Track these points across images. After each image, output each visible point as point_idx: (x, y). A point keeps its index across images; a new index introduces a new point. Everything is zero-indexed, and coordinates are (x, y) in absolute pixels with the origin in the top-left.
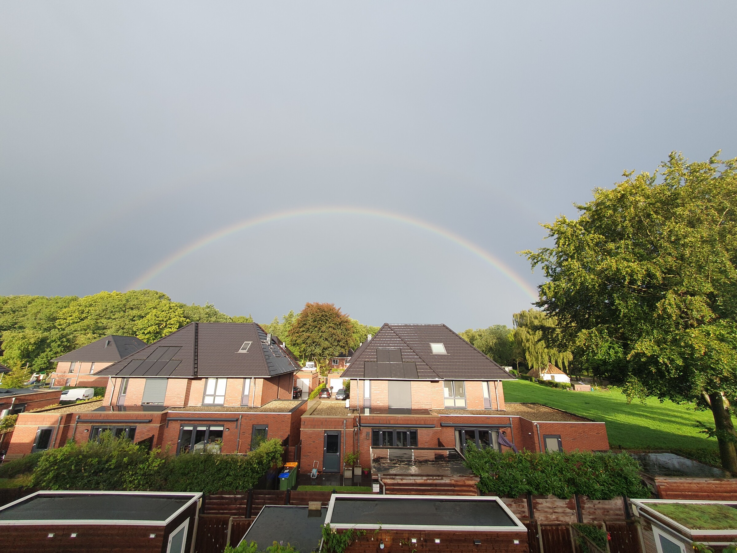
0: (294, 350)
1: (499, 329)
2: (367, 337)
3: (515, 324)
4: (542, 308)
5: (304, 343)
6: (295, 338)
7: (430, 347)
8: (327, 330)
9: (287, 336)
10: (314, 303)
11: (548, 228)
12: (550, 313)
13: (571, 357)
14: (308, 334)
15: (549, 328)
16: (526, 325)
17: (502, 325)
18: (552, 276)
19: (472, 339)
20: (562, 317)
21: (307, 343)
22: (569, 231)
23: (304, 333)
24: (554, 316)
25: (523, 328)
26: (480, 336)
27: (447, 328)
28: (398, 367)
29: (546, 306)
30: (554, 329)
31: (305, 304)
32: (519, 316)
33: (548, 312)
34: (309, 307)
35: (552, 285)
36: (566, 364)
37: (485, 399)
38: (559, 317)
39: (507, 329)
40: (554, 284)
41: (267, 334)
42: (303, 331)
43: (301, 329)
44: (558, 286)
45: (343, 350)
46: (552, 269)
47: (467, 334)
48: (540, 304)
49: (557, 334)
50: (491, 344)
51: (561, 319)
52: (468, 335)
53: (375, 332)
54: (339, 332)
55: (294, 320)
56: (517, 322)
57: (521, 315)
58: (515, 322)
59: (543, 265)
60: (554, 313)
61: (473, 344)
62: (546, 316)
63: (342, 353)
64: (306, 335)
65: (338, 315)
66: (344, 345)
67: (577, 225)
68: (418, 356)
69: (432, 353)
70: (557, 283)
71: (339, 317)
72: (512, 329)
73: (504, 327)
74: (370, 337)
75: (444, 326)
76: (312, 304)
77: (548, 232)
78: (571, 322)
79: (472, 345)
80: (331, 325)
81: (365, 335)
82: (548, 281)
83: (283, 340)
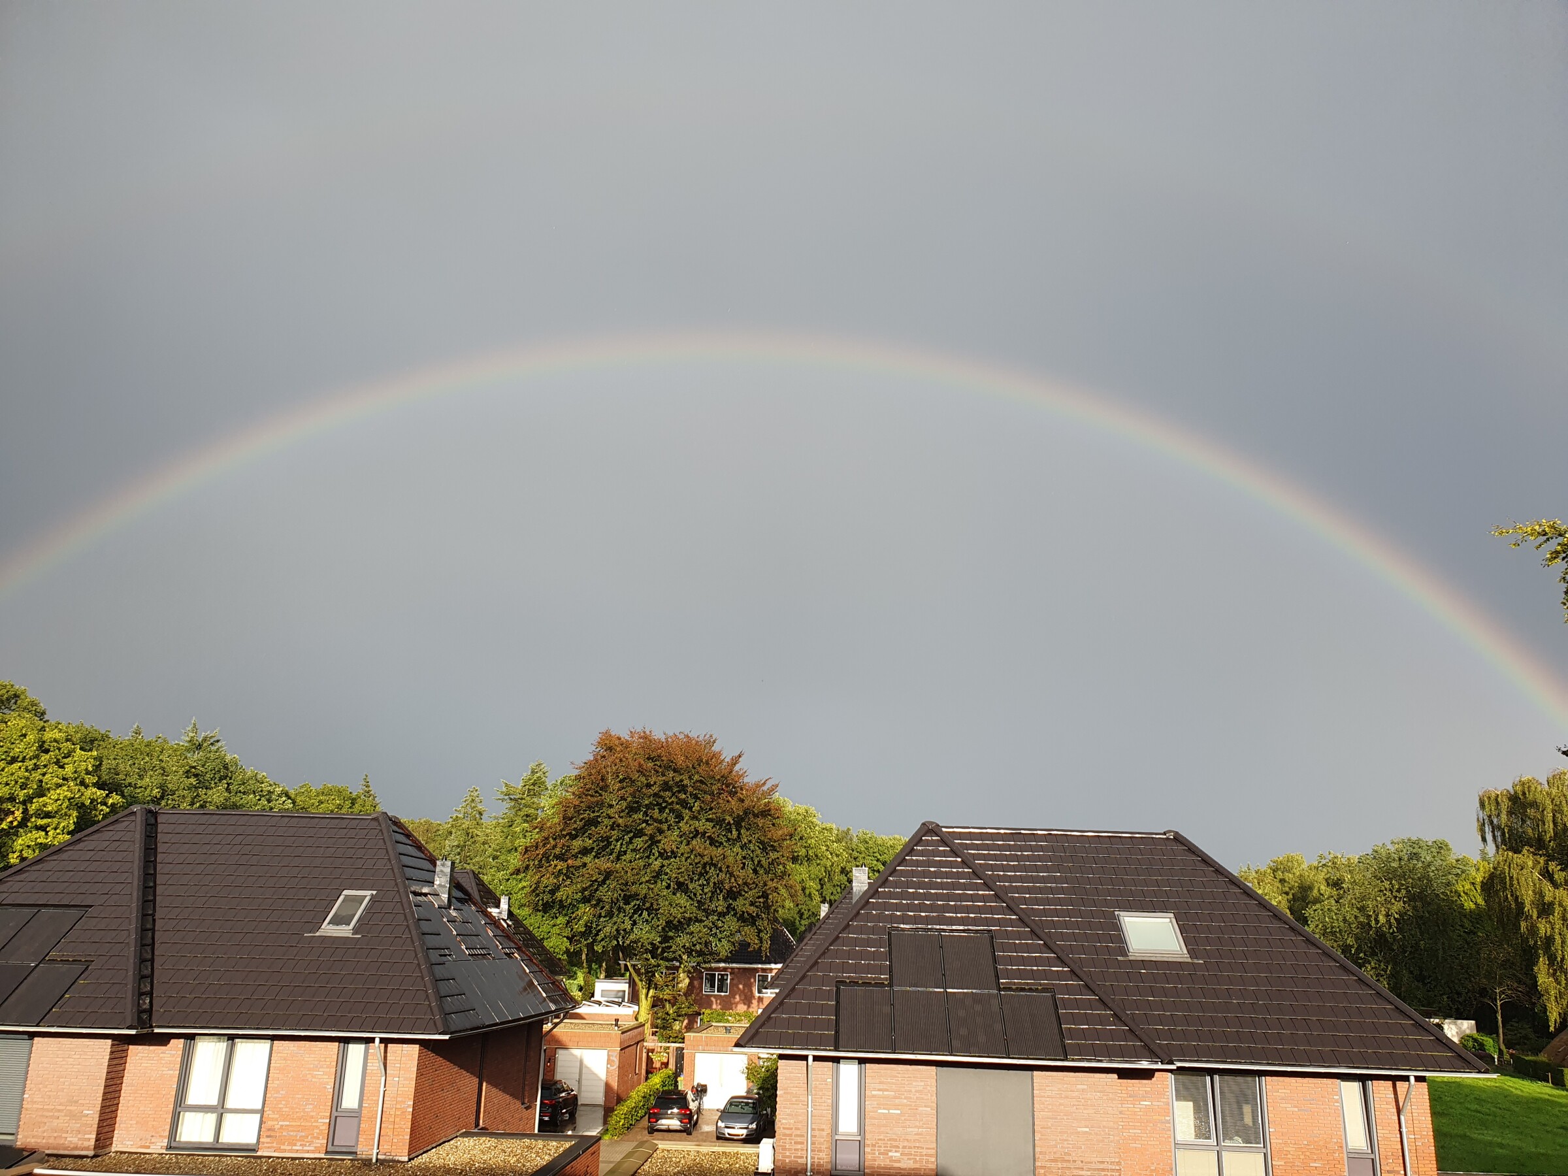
0: (545, 928)
1: (1414, 856)
2: (850, 881)
3: (1489, 837)
5: (585, 900)
6: (549, 881)
7: (1117, 927)
8: (684, 848)
9: (518, 872)
10: (632, 734)
14: (604, 864)
16: (1540, 845)
17: (1429, 837)
19: (1302, 897)
21: (599, 900)
23: (587, 859)
25: (1526, 858)
26: (1336, 884)
27: (1192, 850)
28: (978, 1008)
31: (595, 737)
32: (1505, 805)
34: (610, 749)
37: (1354, 1157)
39: (1452, 859)
41: (433, 862)
42: (585, 851)
43: (577, 844)
45: (749, 934)
47: (1280, 875)
50: (1382, 919)
52: (1282, 881)
53: (884, 858)
54: (732, 854)
55: (547, 805)
56: (1499, 827)
57: (1514, 798)
58: (1487, 829)
61: (1305, 921)
63: (744, 945)
64: (595, 865)
65: (733, 787)
66: (752, 910)
68: (1064, 964)
69: (1124, 951)
71: (733, 794)
72: (1475, 858)
73: (1441, 847)
74: (861, 880)
75: (1178, 839)
76: (625, 736)
79: (1298, 925)
80: (702, 825)
81: (844, 871)
83: (501, 885)
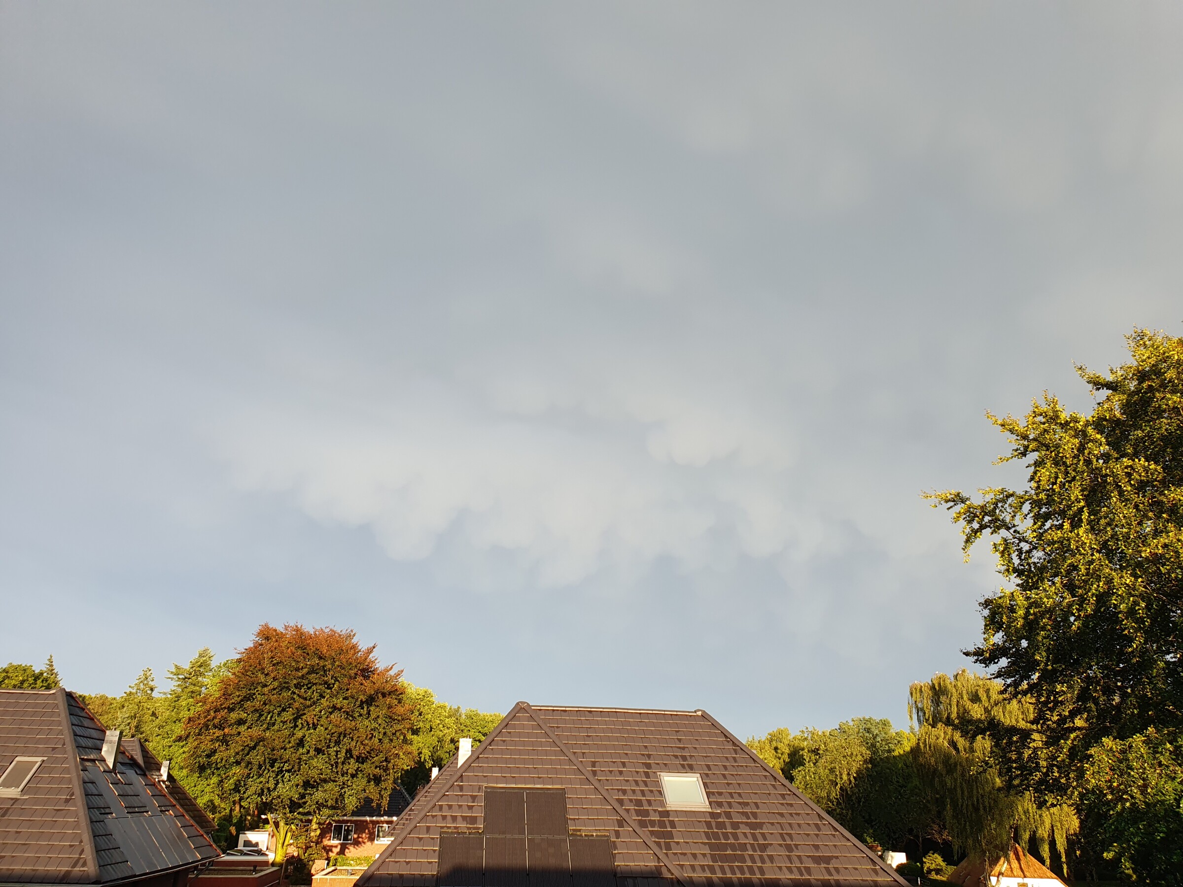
0: (199, 788)
1: (868, 730)
2: (457, 749)
3: (915, 716)
4: (994, 668)
5: (238, 763)
6: (207, 746)
7: (658, 783)
8: (323, 721)
9: (180, 739)
10: (286, 628)
11: (1012, 431)
12: (1016, 684)
13: (1074, 823)
14: (256, 732)
15: (1013, 730)
16: (948, 722)
17: (877, 718)
18: (1019, 573)
20: (1048, 697)
21: (249, 763)
22: (1069, 444)
23: (242, 729)
24: (1025, 693)
25: (940, 731)
26: (815, 751)
27: (715, 725)
28: (551, 850)
29: (1004, 662)
30: (1025, 735)
31: (256, 629)
32: (927, 692)
33: (1009, 681)
34: (267, 638)
35: (1020, 600)
36: (1061, 845)
38: (1038, 698)
39: (892, 732)
40: (1028, 598)
41: (104, 733)
42: (241, 722)
43: (234, 716)
44: (1036, 604)
45: (372, 791)
46: (1020, 551)
47: (774, 744)
48: (986, 657)
49: (1035, 749)
50: (845, 777)
51: (1045, 703)
52: (776, 749)
53: (486, 730)
54: (363, 726)
55: (210, 685)
56: (922, 709)
57: (933, 689)
58: (914, 711)
59: (998, 538)
60: (1024, 685)
61: (791, 779)
62: (1002, 692)
63: (368, 801)
64: (248, 734)
65: (366, 672)
66: (377, 772)
67: (1090, 430)
68: (618, 814)
69: (662, 803)
70: (1033, 594)
71: (367, 678)
72: (906, 731)
73: (885, 724)
74: (465, 748)
75: (705, 716)
76: (280, 629)
77: (1012, 443)
78: (1073, 714)
79: (786, 782)
80: (339, 702)
81: (453, 741)
82: (1011, 585)
83: (164, 751)
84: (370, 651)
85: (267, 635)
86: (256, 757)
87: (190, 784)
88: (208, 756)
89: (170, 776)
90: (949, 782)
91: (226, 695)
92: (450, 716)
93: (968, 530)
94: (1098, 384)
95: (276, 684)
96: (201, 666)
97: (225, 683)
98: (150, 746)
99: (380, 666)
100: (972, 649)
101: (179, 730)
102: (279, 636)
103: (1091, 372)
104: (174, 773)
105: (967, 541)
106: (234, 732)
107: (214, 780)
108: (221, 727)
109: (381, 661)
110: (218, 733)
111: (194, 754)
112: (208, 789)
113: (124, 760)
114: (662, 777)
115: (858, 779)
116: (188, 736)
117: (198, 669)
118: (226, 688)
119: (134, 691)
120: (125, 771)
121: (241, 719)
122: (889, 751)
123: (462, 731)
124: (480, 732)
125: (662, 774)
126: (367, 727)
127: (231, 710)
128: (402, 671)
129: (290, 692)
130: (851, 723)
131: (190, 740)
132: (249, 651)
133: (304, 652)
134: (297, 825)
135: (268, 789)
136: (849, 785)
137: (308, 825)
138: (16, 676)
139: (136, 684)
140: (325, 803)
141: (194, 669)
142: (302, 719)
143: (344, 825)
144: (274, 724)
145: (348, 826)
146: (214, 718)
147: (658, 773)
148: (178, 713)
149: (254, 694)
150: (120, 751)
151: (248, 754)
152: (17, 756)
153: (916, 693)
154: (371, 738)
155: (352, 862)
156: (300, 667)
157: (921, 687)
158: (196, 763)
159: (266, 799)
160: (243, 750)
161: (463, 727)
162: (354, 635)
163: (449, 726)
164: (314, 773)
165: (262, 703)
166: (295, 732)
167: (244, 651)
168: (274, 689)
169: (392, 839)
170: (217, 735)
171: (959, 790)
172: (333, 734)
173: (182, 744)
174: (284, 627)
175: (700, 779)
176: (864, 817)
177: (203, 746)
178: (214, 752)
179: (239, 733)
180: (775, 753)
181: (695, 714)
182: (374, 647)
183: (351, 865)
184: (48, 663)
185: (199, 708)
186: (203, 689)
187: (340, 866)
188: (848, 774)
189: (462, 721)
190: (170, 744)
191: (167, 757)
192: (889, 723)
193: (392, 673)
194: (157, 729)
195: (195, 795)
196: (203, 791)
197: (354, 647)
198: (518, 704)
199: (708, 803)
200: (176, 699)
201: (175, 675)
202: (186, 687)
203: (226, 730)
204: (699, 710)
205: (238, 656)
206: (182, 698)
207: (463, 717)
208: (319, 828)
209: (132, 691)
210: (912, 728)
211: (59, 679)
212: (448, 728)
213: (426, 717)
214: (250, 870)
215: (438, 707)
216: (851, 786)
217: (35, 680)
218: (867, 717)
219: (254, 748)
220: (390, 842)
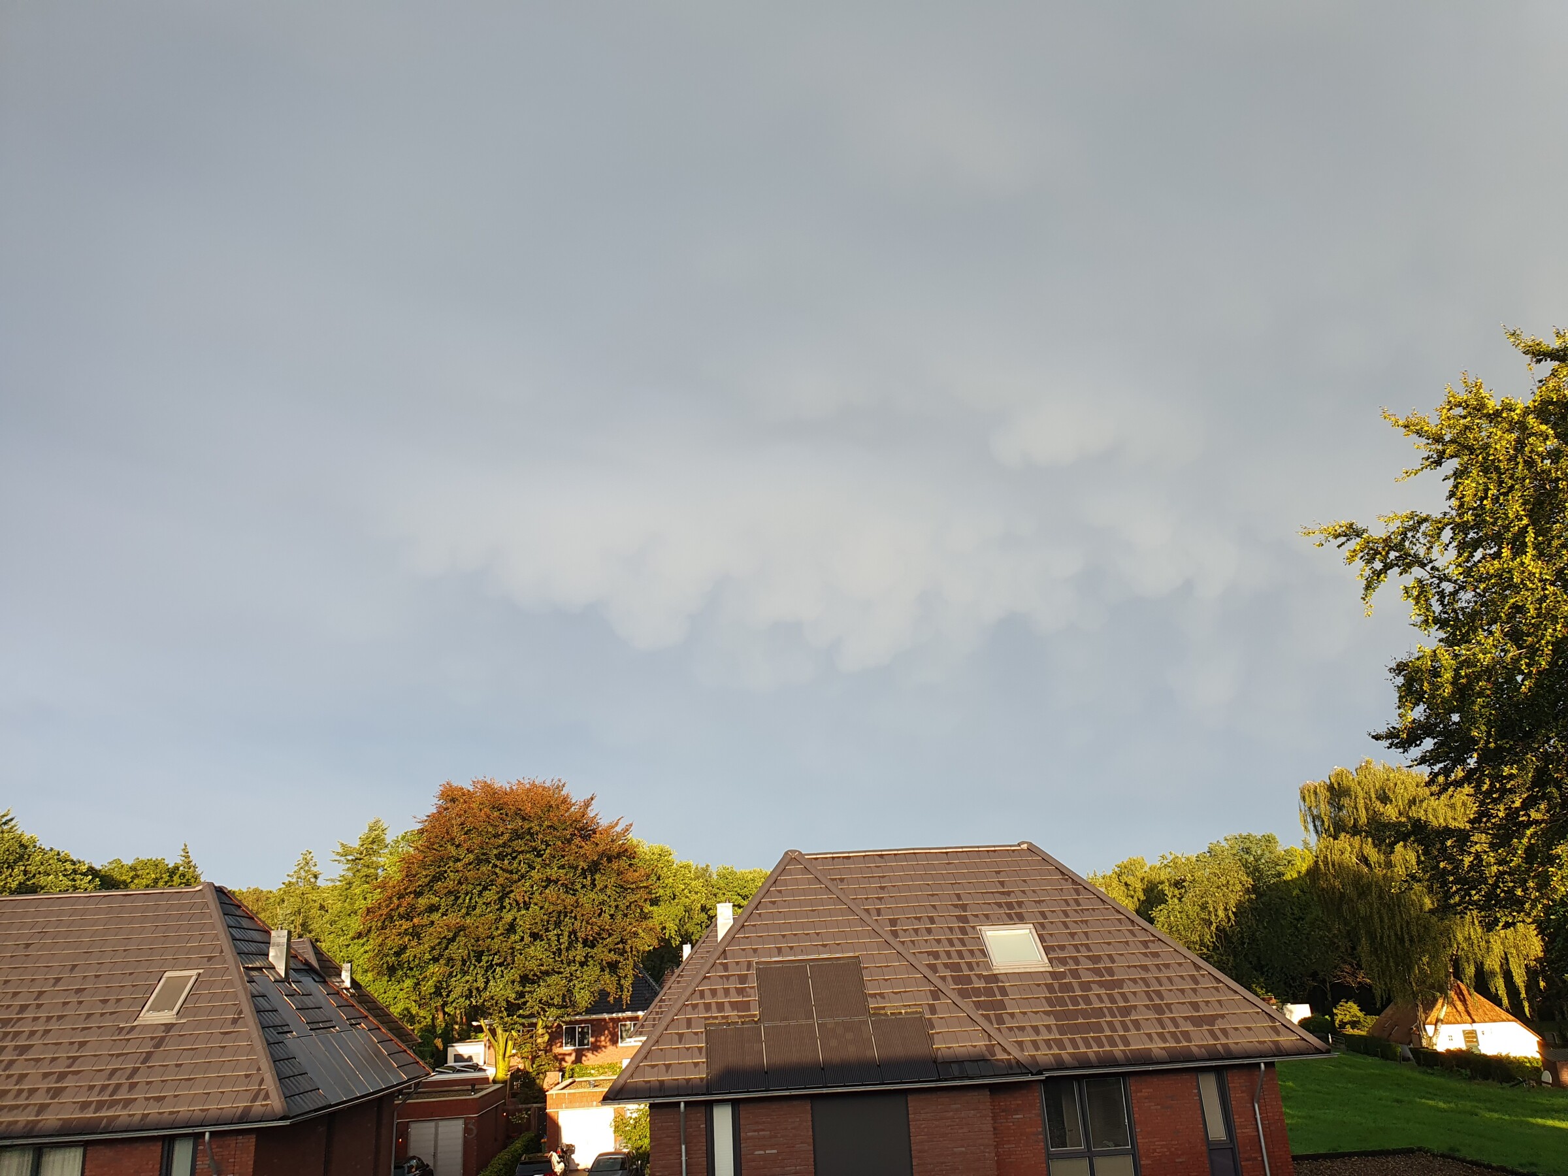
0: (390, 994)
1: (1248, 851)
2: (714, 918)
3: (1311, 827)
4: (1415, 752)
5: (435, 960)
6: (394, 942)
7: (979, 940)
8: (537, 898)
9: (359, 936)
10: (475, 784)
11: (1419, 433)
12: (1446, 772)
13: (1535, 946)
14: (453, 919)
15: (1447, 832)
16: (1355, 831)
17: (1257, 832)
18: (1442, 623)
20: (1492, 785)
21: (450, 959)
22: (1502, 442)
23: (435, 916)
24: (1458, 784)
25: (1344, 841)
26: (1178, 884)
27: (1046, 859)
28: (849, 1036)
29: (1428, 744)
30: (1463, 838)
31: (437, 790)
32: (1324, 794)
33: (1436, 768)
34: (453, 800)
35: (1446, 659)
36: (1520, 979)
37: (1214, 1148)
38: (1478, 788)
39: (1280, 850)
40: (1456, 656)
41: (268, 933)
42: (432, 909)
43: (423, 902)
44: (1467, 663)
45: (608, 982)
46: (1442, 594)
47: (1126, 878)
48: (1403, 739)
49: (1478, 856)
51: (1488, 793)
52: (1128, 884)
53: (744, 892)
54: (588, 899)
55: (388, 865)
56: (1319, 817)
57: (1331, 788)
58: (1309, 819)
59: (1409, 579)
60: (1459, 773)
61: (1151, 921)
62: (1428, 784)
63: (604, 994)
64: (443, 923)
65: (586, 831)
66: (613, 957)
67: (1531, 420)
68: (931, 983)
69: (987, 966)
70: (1462, 650)
71: (585, 838)
72: (1299, 847)
73: (1269, 840)
74: (725, 916)
75: (1032, 850)
76: (468, 787)
77: (1421, 448)
78: (1527, 805)
80: (553, 873)
81: (704, 909)
82: (1430, 641)
83: (341, 952)
84: (587, 804)
85: (451, 796)
86: (458, 950)
87: (379, 990)
88: (397, 954)
89: (353, 981)
90: (1363, 909)
91: (410, 876)
92: (697, 878)
93: (1368, 572)
94: (1539, 355)
95: (471, 857)
96: (374, 842)
97: (407, 862)
98: (323, 946)
99: (604, 822)
100: (1382, 730)
101: (356, 924)
102: (468, 796)
103: (1528, 338)
104: (358, 978)
105: (1368, 587)
106: (425, 921)
107: (409, 983)
108: (408, 917)
109: (603, 815)
110: (406, 925)
111: (380, 953)
112: (401, 995)
113: (298, 966)
114: (983, 933)
115: (1239, 915)
116: (369, 931)
117: (370, 846)
118: (408, 867)
119: (294, 880)
120: (301, 979)
121: (433, 905)
122: (1280, 874)
123: (715, 895)
124: (739, 894)
125: (983, 928)
126: (594, 900)
127: (418, 894)
128: (631, 825)
129: (491, 865)
130: (1224, 843)
131: (373, 935)
132: (432, 818)
133: (501, 814)
134: (519, 1031)
135: (478, 989)
136: (1228, 922)
137: (532, 1030)
138: (148, 874)
139: (295, 872)
140: (550, 1001)
141: (365, 846)
142: (509, 898)
143: (577, 1026)
144: (474, 908)
145: (583, 1028)
146: (399, 906)
147: (978, 928)
148: (352, 904)
149: (446, 872)
150: (291, 956)
151: (446, 948)
152: (165, 972)
153: (1309, 796)
154: (600, 915)
155: (592, 1071)
156: (499, 833)
157: (1316, 788)
158: (383, 964)
159: (476, 1002)
160: (440, 943)
161: (715, 890)
162: (564, 786)
163: (696, 890)
164: (532, 965)
165: (456, 882)
166: (502, 915)
167: (426, 818)
168: (470, 864)
169: (644, 1038)
170: (404, 927)
171: (1376, 917)
172: (550, 913)
173: (362, 941)
174: (471, 783)
175: (1034, 931)
176: (1251, 963)
177: (389, 942)
178: (403, 949)
179: (432, 923)
180: (1126, 891)
181: (1019, 848)
182: (592, 799)
183: (592, 1075)
184: (183, 854)
185: (377, 895)
186: (379, 871)
187: (579, 1077)
188: (1226, 909)
189: (713, 883)
190: (347, 943)
191: (347, 959)
192: (1274, 839)
193: (618, 829)
194: (329, 926)
195: (387, 1003)
196: (396, 998)
197: (565, 801)
198: (786, 853)
199: (1047, 961)
200: (348, 886)
201: (342, 856)
202: (358, 871)
203: (415, 920)
204: (1023, 843)
205: (419, 826)
206: (354, 884)
207: (715, 876)
208: (547, 1032)
209: (291, 880)
210: (1306, 843)
211: (199, 873)
212: (696, 893)
213: (666, 882)
214: (468, 1090)
215: (681, 867)
216: (1230, 924)
217: (171, 876)
218: (1244, 834)
219: (453, 940)
220: (640, 1044)
